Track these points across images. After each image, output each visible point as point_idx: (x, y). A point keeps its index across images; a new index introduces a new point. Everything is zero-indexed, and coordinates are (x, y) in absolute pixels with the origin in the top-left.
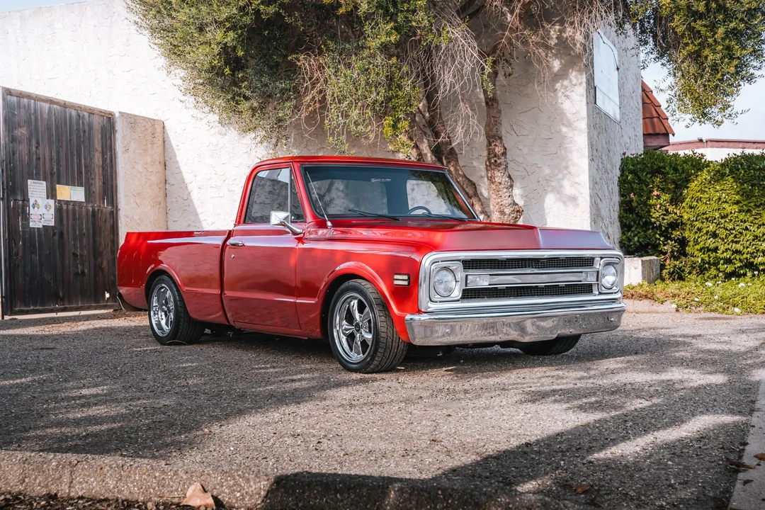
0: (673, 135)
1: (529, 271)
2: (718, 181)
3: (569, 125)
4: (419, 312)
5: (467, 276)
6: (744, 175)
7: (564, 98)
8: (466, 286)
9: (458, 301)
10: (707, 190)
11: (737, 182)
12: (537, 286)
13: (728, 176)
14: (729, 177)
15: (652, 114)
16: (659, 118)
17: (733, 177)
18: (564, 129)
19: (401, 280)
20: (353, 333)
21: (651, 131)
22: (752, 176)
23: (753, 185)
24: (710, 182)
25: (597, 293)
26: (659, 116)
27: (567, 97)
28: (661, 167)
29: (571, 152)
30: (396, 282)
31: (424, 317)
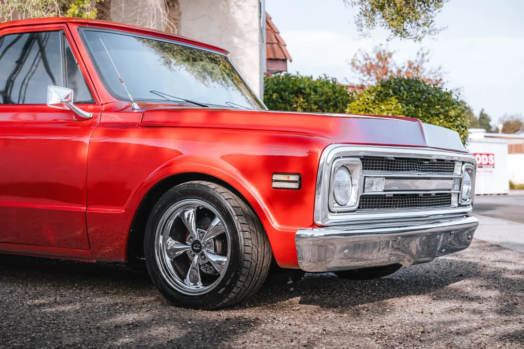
0: (291, 61)
1: (415, 174)
2: (382, 101)
3: (241, 36)
4: (314, 225)
5: (365, 177)
6: (407, 97)
7: (235, 8)
8: (364, 192)
9: (354, 211)
10: (371, 109)
11: (401, 103)
12: (418, 195)
13: (392, 96)
14: (393, 98)
15: (272, 40)
16: (278, 44)
17: (396, 98)
18: (236, 40)
19: (286, 181)
20: (185, 254)
21: (272, 56)
22: (414, 97)
23: (416, 107)
24: (374, 102)
25: (457, 205)
26: (278, 43)
27: (239, 6)
28: (302, 88)
29: (242, 64)
30: (275, 185)
31: (318, 233)
